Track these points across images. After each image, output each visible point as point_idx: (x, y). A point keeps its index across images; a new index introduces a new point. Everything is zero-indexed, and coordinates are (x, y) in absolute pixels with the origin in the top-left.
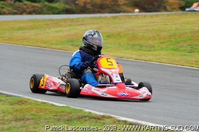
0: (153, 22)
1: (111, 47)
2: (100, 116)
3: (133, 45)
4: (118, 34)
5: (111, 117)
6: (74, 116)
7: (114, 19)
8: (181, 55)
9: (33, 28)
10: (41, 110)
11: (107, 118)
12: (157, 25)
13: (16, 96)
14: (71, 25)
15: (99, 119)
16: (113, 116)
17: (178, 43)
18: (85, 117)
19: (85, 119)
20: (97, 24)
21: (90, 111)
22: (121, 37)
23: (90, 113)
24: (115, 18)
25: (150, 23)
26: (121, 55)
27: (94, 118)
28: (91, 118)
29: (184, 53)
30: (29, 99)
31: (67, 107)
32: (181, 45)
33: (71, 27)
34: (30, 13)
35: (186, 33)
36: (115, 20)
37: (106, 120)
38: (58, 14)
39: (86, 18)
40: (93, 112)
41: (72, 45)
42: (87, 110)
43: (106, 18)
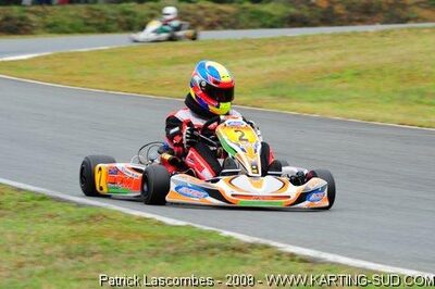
5: (267, 247)
7: (382, 36)
10: (127, 234)
14: (284, 52)
16: (274, 244)
18: (213, 247)
19: (211, 250)
20: (340, 47)
30: (115, 212)
31: (187, 227)
33: (283, 56)
37: (257, 252)
38: (271, 26)
41: (273, 95)
42: (226, 233)
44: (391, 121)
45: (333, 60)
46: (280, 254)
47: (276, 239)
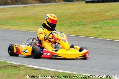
0: (48, 9)
1: (23, 25)
2: (17, 65)
3: (36, 23)
4: (27, 17)
8: (65, 28)
11: (22, 66)
12: (50, 11)
15: (16, 67)
17: (63, 21)
21: (11, 62)
22: (29, 18)
23: (11, 63)
24: (24, 7)
25: (46, 9)
26: (29, 29)
27: (14, 66)
28: (12, 66)
29: (66, 27)
32: (64, 22)
35: (68, 15)
36: (25, 9)
39: (8, 8)
40: (13, 63)
43: (19, 7)
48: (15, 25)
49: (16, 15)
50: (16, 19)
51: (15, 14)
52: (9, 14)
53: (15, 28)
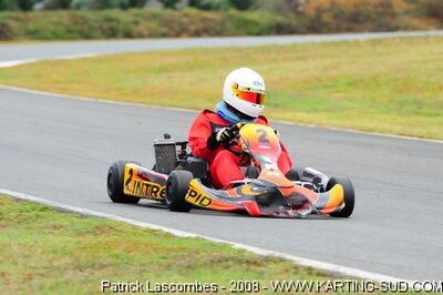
3: (402, 104)
4: (373, 79)
5: (282, 260)
6: (203, 257)
7: (374, 45)
9: (191, 67)
10: (136, 246)
11: (275, 262)
13: (97, 217)
14: (274, 60)
15: (254, 263)
16: (288, 257)
18: (227, 260)
19: (224, 264)
21: (245, 247)
22: (378, 85)
23: (242, 251)
24: (376, 42)
26: (370, 125)
27: (248, 262)
30: (121, 223)
31: (197, 239)
34: (197, 34)
37: (272, 266)
38: (258, 34)
39: (314, 44)
40: (251, 249)
42: (238, 246)
43: (357, 43)
44: (390, 132)
45: (325, 69)
46: (296, 268)
47: (290, 252)
48: (320, 107)
49: (334, 73)
50: (332, 87)
51: (335, 68)
52: (312, 67)
53: (321, 118)
